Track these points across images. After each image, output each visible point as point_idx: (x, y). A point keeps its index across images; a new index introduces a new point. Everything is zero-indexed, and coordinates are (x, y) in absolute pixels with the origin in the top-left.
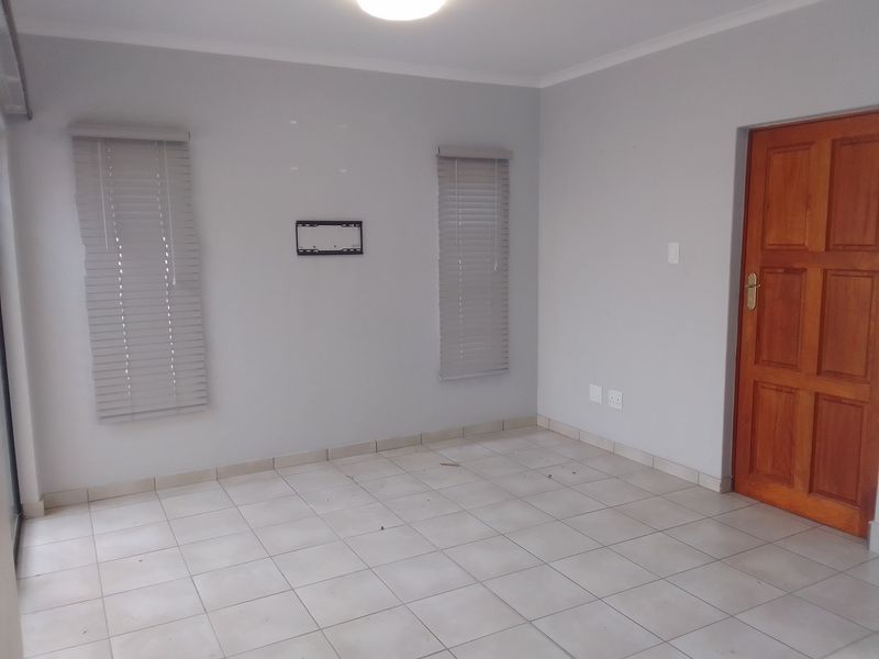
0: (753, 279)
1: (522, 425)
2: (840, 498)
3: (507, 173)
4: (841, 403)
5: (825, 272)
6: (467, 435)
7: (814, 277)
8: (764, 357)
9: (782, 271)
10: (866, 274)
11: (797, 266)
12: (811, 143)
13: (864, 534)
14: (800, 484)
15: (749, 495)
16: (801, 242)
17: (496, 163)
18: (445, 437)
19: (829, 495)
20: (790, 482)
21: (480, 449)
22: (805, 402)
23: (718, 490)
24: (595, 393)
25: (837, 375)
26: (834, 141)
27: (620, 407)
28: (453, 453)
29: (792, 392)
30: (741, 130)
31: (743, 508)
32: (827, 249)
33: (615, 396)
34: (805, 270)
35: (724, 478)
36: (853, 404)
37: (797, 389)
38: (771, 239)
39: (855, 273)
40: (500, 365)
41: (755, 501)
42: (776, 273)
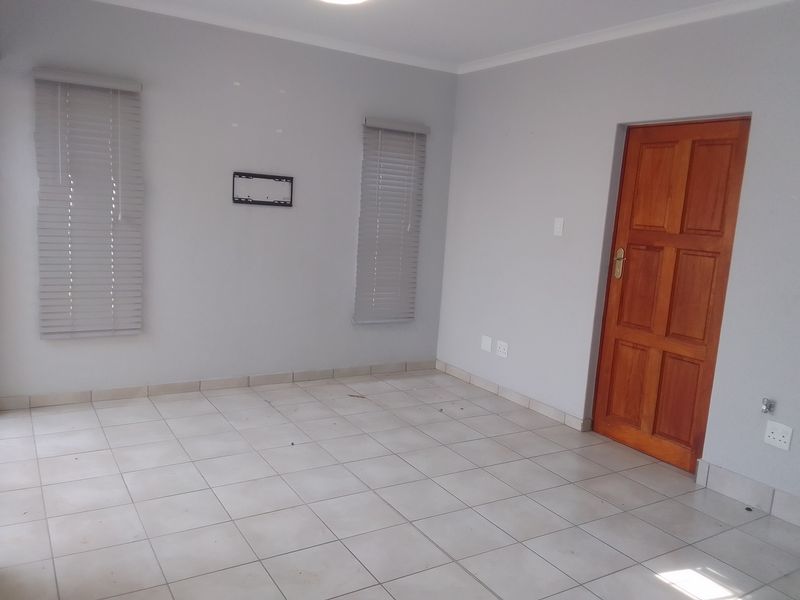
0: (621, 253)
1: (422, 367)
2: (677, 439)
3: (424, 146)
4: (682, 360)
5: (678, 251)
6: (373, 373)
7: (669, 254)
8: (625, 319)
9: (644, 247)
10: (710, 254)
11: (657, 244)
12: (677, 142)
13: (692, 470)
14: (646, 426)
15: (604, 434)
16: (661, 224)
17: (415, 137)
18: (355, 373)
19: (668, 437)
20: (638, 425)
21: (384, 385)
22: (655, 357)
23: (579, 428)
24: (486, 343)
25: (680, 337)
26: (694, 142)
27: (506, 356)
28: (360, 387)
29: (644, 349)
30: (620, 126)
31: (599, 444)
32: (682, 232)
33: (502, 345)
34: (662, 248)
35: (585, 419)
36: (692, 362)
37: (649, 347)
38: (638, 221)
39: (700, 253)
40: (408, 316)
41: (608, 439)
42: (639, 249)
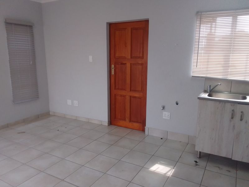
0: (113, 66)
1: (45, 115)
2: (137, 122)
3: (32, 31)
4: (136, 98)
5: (131, 64)
6: (26, 121)
7: (128, 65)
8: (117, 87)
9: (120, 64)
10: (140, 64)
11: (124, 62)
12: (126, 28)
13: (143, 130)
14: (127, 120)
15: (115, 125)
16: (125, 56)
17: (28, 27)
19: (134, 122)
20: (125, 120)
21: (31, 125)
22: (128, 98)
23: (107, 125)
24: (69, 102)
25: (135, 91)
26: (131, 28)
27: (77, 106)
28: (21, 128)
29: (124, 96)
30: (107, 23)
31: (114, 129)
32: (131, 58)
33: (76, 103)
34: (126, 64)
35: (108, 121)
36: (139, 98)
37: (126, 95)
38: (117, 55)
39: (137, 64)
40: (36, 96)
41: (116, 126)
42: (119, 64)
